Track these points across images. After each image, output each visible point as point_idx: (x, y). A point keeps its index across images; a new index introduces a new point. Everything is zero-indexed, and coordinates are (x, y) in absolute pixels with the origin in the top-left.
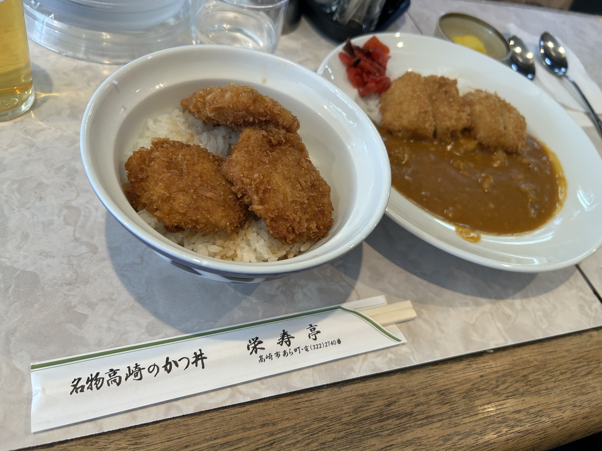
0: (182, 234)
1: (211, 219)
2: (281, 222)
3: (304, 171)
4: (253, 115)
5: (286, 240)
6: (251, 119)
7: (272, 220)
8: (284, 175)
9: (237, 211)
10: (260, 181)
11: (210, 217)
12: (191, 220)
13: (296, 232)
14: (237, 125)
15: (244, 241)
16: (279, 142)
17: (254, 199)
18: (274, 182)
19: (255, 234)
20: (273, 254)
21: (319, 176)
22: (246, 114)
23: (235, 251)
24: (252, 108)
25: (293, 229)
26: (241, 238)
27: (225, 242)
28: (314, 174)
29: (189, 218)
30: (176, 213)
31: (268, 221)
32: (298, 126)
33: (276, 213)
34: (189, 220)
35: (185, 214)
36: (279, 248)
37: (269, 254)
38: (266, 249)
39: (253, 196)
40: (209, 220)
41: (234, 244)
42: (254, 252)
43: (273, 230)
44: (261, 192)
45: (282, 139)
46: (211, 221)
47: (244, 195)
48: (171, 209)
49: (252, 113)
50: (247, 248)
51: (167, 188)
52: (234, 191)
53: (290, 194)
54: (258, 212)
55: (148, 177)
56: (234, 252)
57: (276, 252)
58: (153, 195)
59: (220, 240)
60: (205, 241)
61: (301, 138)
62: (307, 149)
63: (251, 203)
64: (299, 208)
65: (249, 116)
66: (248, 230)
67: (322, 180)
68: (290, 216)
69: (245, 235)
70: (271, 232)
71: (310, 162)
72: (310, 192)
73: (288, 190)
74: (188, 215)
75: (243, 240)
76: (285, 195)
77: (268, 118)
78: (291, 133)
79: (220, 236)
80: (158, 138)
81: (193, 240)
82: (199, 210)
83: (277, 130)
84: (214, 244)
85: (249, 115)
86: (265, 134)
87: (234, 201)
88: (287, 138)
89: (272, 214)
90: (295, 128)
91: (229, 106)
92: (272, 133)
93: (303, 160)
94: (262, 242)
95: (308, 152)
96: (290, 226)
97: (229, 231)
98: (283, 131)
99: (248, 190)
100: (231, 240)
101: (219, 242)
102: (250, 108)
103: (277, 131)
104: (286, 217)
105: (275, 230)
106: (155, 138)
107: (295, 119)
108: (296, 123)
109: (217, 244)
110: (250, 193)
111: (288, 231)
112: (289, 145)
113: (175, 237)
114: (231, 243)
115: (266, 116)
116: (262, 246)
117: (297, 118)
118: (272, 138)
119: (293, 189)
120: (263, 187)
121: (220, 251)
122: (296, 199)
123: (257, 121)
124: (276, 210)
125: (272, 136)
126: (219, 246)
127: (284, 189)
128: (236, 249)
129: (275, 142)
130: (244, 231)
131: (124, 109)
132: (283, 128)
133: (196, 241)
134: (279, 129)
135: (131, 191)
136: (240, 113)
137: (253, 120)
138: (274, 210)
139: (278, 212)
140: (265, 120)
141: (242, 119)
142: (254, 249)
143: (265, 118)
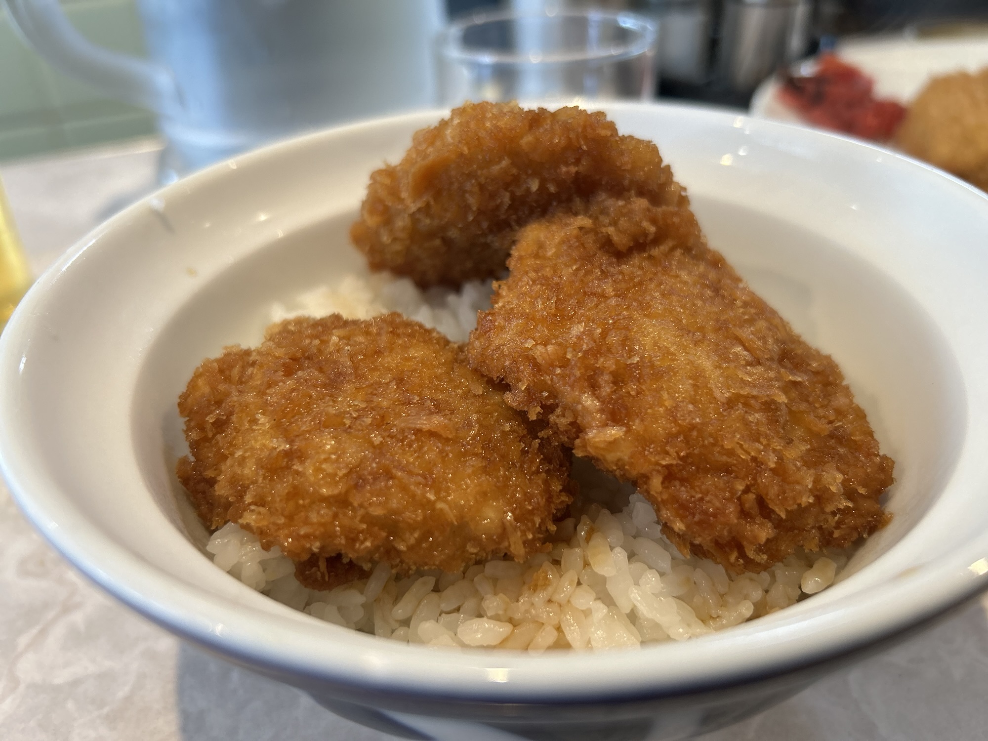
0: (362, 593)
1: (440, 505)
2: (709, 481)
4: (536, 169)
5: (742, 554)
6: (534, 186)
7: (670, 476)
8: (678, 321)
9: (537, 472)
10: (593, 345)
11: (437, 497)
12: (368, 519)
13: (777, 510)
15: (584, 586)
16: (635, 238)
17: (586, 412)
18: (648, 341)
19: (620, 554)
20: (702, 621)
21: (793, 333)
22: (515, 171)
23: (559, 629)
24: (526, 141)
25: (761, 502)
26: (571, 576)
27: (518, 601)
29: (361, 512)
30: (313, 502)
31: (656, 483)
33: (679, 447)
34: (362, 521)
35: (341, 502)
36: (722, 596)
37: (689, 625)
38: (672, 605)
39: (579, 402)
41: (550, 601)
42: (632, 627)
43: (682, 518)
44: (605, 380)
45: (645, 224)
46: (441, 510)
47: (548, 409)
48: (295, 493)
50: (600, 610)
52: (514, 404)
53: (714, 378)
54: (611, 457)
55: (231, 414)
56: (555, 633)
57: (714, 613)
58: (242, 461)
59: (495, 594)
60: (444, 606)
63: (578, 429)
64: (764, 420)
65: (523, 176)
66: (592, 543)
68: (739, 451)
69: (587, 564)
70: (679, 526)
72: (783, 371)
73: (706, 362)
74: (356, 504)
75: (579, 583)
76: (697, 377)
77: (584, 165)
79: (495, 581)
81: (400, 611)
82: (390, 476)
83: (620, 203)
84: (480, 616)
85: (527, 174)
86: (588, 223)
87: (522, 439)
88: (661, 222)
89: (667, 453)
91: (460, 155)
92: (608, 215)
94: (652, 580)
96: (747, 490)
97: (518, 549)
98: (640, 204)
99: (559, 385)
100: (535, 589)
101: (493, 603)
102: (522, 144)
103: (624, 207)
104: (724, 459)
105: (694, 515)
109: (489, 615)
110: (568, 393)
111: (744, 514)
112: (670, 243)
113: (340, 609)
114: (540, 598)
116: (657, 595)
118: (611, 230)
119: (724, 359)
120: (608, 363)
121: (504, 636)
122: (744, 392)
123: (552, 189)
124: (676, 436)
125: (610, 225)
126: (496, 618)
127: (691, 363)
128: (559, 622)
129: (624, 242)
130: (577, 550)
131: (192, 272)
132: (641, 193)
133: (414, 611)
134: (628, 200)
135: (189, 472)
136: (496, 169)
137: (542, 187)
138: (671, 437)
139: (687, 441)
140: (577, 173)
141: (508, 194)
142: (628, 611)
143: (576, 169)
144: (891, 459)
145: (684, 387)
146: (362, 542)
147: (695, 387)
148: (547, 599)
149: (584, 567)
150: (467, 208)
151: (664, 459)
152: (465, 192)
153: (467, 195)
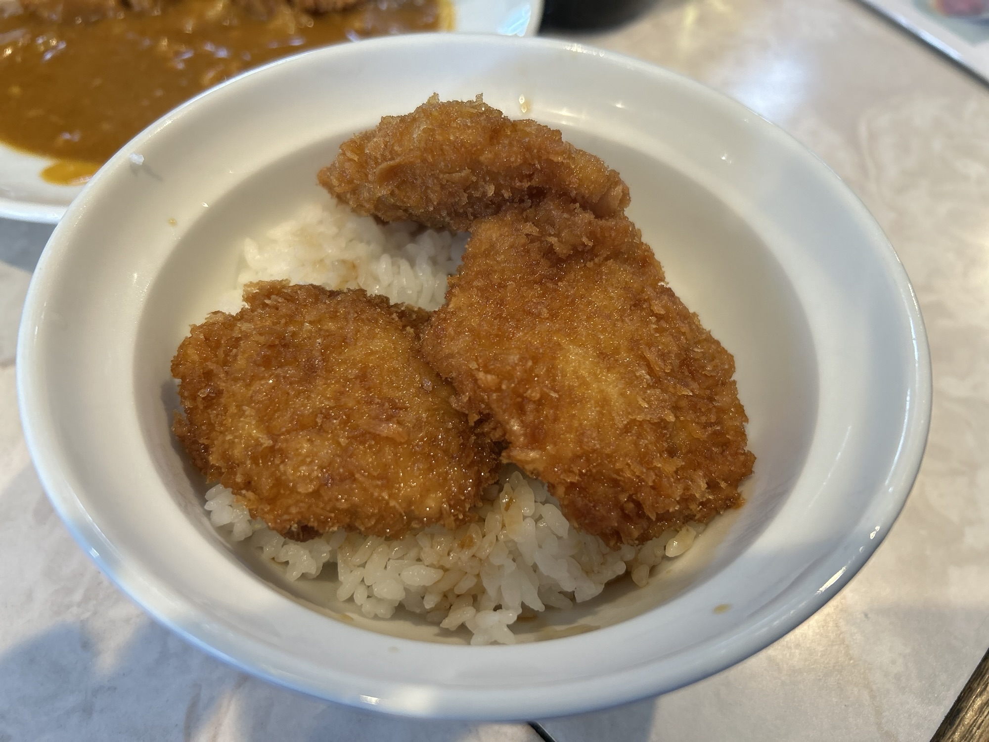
1: (392, 502)
3: (654, 326)
4: (494, 177)
5: (620, 538)
6: (491, 191)
9: (471, 465)
10: (524, 375)
11: (390, 496)
12: (335, 509)
13: (649, 513)
14: (457, 214)
15: (501, 544)
16: (574, 248)
17: (512, 432)
19: (530, 524)
21: (699, 329)
22: (474, 179)
23: (478, 577)
24: (486, 156)
26: (491, 536)
27: (449, 553)
28: (685, 329)
29: (330, 505)
31: (561, 490)
32: (625, 199)
33: (581, 467)
34: (331, 512)
36: (604, 555)
37: (575, 579)
38: (564, 564)
40: (387, 503)
43: (578, 518)
44: (530, 407)
45: (585, 239)
46: (394, 505)
47: (484, 418)
48: (278, 484)
49: (489, 173)
50: (510, 566)
51: (265, 420)
52: (458, 406)
53: (618, 403)
54: (528, 466)
55: (219, 393)
56: (475, 580)
57: (595, 570)
58: (233, 443)
59: (432, 547)
60: (392, 556)
61: (639, 230)
62: (658, 256)
63: (505, 444)
64: (653, 440)
65: (482, 183)
66: (509, 511)
67: (710, 340)
68: (627, 470)
69: (504, 526)
70: (574, 523)
71: (669, 292)
72: (678, 386)
73: (613, 390)
74: (326, 498)
75: (497, 542)
76: (604, 402)
77: (536, 181)
78: (607, 220)
79: (432, 536)
80: (258, 283)
81: (356, 559)
83: (565, 215)
84: (419, 559)
85: (485, 180)
86: (535, 231)
87: (460, 435)
88: (599, 235)
89: (570, 470)
90: (617, 203)
91: (424, 160)
92: (553, 225)
93: (649, 291)
95: (662, 264)
96: (629, 499)
97: (451, 527)
98: (585, 217)
99: (494, 405)
100: (463, 546)
101: (430, 555)
102: (482, 158)
103: (568, 219)
104: (615, 476)
106: (251, 282)
107: (613, 179)
108: (618, 190)
109: (426, 564)
112: (605, 253)
114: (466, 554)
115: (530, 177)
117: (620, 176)
118: (553, 240)
119: (630, 384)
120: (534, 394)
121: (436, 580)
122: (639, 418)
123: (507, 195)
124: (580, 457)
125: (554, 235)
126: (431, 566)
127: (601, 391)
128: (479, 572)
129: (565, 252)
130: (498, 517)
131: (173, 223)
132: (584, 207)
133: (369, 558)
134: (572, 212)
135: (185, 434)
136: (456, 176)
137: (497, 193)
138: (576, 457)
139: (588, 460)
140: (529, 188)
141: (466, 195)
142: (532, 564)
143: (529, 184)
144: (754, 455)
145: (592, 414)
146: (330, 527)
147: (601, 413)
148: (472, 555)
149: (502, 528)
150: (429, 201)
151: (568, 477)
152: (427, 188)
153: (429, 191)
